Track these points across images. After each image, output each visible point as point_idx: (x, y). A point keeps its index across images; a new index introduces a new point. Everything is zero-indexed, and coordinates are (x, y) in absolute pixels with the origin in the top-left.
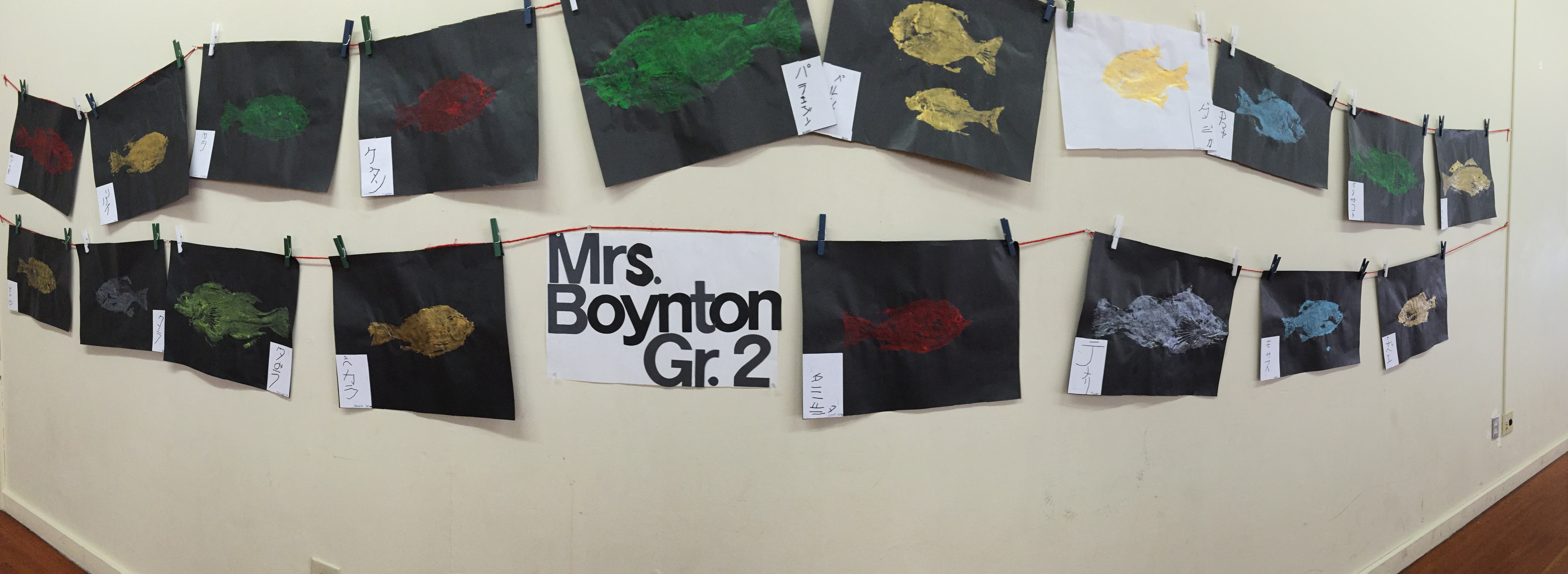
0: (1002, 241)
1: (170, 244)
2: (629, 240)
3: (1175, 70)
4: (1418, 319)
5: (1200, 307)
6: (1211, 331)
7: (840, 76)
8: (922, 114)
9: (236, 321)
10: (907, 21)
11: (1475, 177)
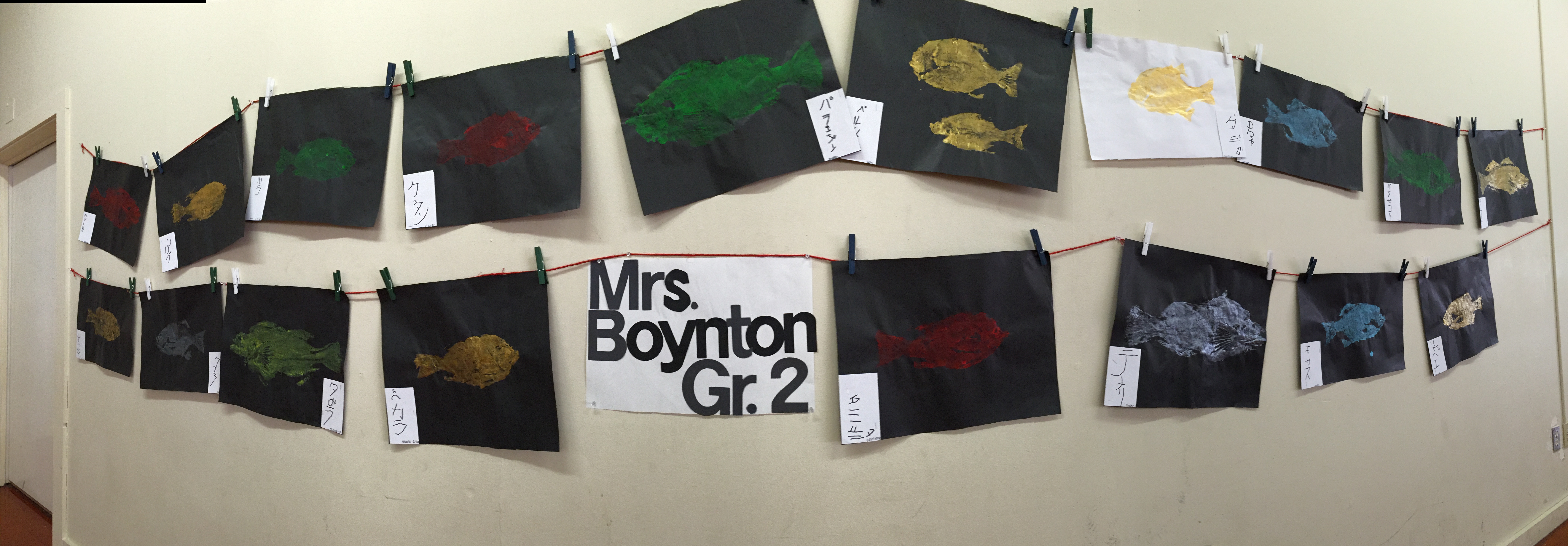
0: (1033, 251)
1: (226, 286)
2: (666, 266)
3: (1201, 87)
4: (1464, 321)
5: (1236, 312)
6: (1249, 337)
7: (862, 107)
8: (948, 138)
9: (290, 359)
10: (927, 54)
11: (1512, 176)
